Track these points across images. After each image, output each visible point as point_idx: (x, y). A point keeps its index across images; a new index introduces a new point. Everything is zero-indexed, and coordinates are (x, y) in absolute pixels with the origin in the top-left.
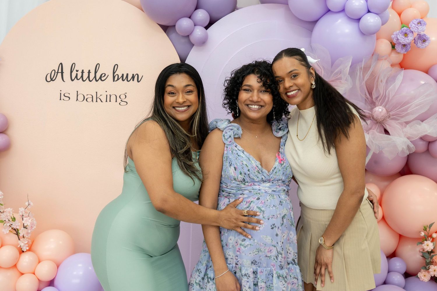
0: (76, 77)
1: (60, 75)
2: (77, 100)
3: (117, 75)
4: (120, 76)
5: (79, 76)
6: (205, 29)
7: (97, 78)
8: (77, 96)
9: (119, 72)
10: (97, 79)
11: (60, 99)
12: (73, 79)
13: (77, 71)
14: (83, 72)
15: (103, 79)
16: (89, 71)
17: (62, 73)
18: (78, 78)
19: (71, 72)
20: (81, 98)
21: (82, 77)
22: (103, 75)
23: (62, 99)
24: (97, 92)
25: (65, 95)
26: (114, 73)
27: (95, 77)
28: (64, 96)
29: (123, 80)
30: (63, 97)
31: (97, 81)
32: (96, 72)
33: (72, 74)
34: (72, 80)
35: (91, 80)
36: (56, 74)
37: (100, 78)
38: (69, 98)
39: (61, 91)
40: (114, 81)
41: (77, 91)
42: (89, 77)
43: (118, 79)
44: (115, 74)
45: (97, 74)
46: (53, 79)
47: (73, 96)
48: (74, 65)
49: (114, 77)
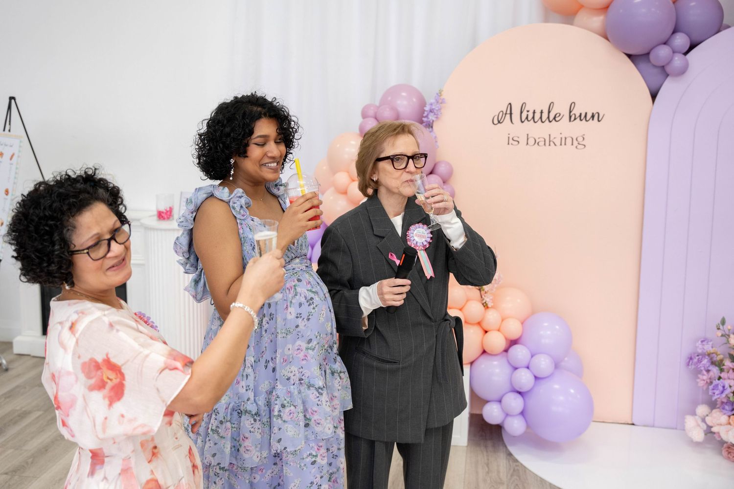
0: (527, 118)
1: (508, 116)
2: (527, 144)
3: (574, 115)
4: (578, 115)
5: (530, 117)
6: (683, 56)
7: (551, 118)
8: (528, 139)
9: (576, 112)
10: (551, 120)
11: (508, 144)
12: (523, 120)
13: (528, 111)
14: (534, 112)
15: (557, 119)
16: (542, 111)
17: (511, 114)
18: (529, 119)
19: (521, 112)
20: (531, 141)
21: (533, 118)
22: (558, 115)
23: (510, 143)
24: (550, 135)
25: (514, 139)
26: (570, 112)
27: (548, 117)
28: (513, 141)
29: (581, 120)
30: (511, 141)
31: (550, 122)
32: (549, 112)
33: (523, 114)
34: (522, 122)
35: (543, 121)
36: (504, 115)
37: (555, 118)
38: (518, 142)
39: (509, 134)
40: (570, 121)
41: (528, 135)
42: (541, 118)
43: (575, 119)
44: (571, 114)
45: (551, 114)
46: (501, 122)
47: (523, 140)
48: (524, 104)
49: (570, 117)
